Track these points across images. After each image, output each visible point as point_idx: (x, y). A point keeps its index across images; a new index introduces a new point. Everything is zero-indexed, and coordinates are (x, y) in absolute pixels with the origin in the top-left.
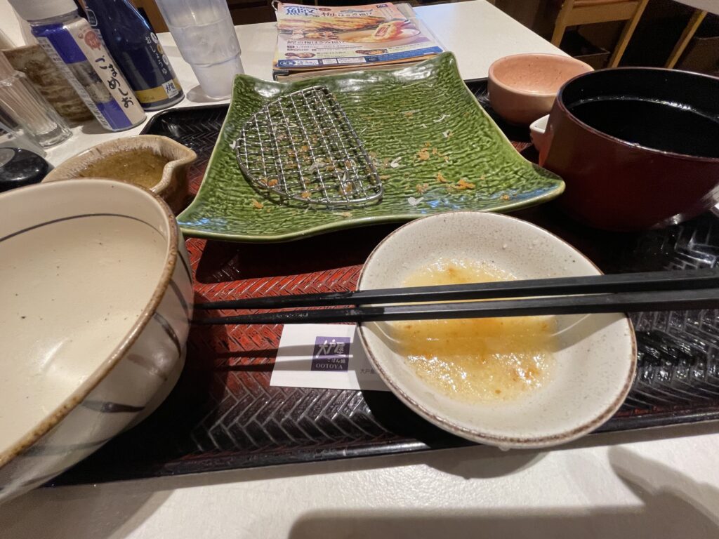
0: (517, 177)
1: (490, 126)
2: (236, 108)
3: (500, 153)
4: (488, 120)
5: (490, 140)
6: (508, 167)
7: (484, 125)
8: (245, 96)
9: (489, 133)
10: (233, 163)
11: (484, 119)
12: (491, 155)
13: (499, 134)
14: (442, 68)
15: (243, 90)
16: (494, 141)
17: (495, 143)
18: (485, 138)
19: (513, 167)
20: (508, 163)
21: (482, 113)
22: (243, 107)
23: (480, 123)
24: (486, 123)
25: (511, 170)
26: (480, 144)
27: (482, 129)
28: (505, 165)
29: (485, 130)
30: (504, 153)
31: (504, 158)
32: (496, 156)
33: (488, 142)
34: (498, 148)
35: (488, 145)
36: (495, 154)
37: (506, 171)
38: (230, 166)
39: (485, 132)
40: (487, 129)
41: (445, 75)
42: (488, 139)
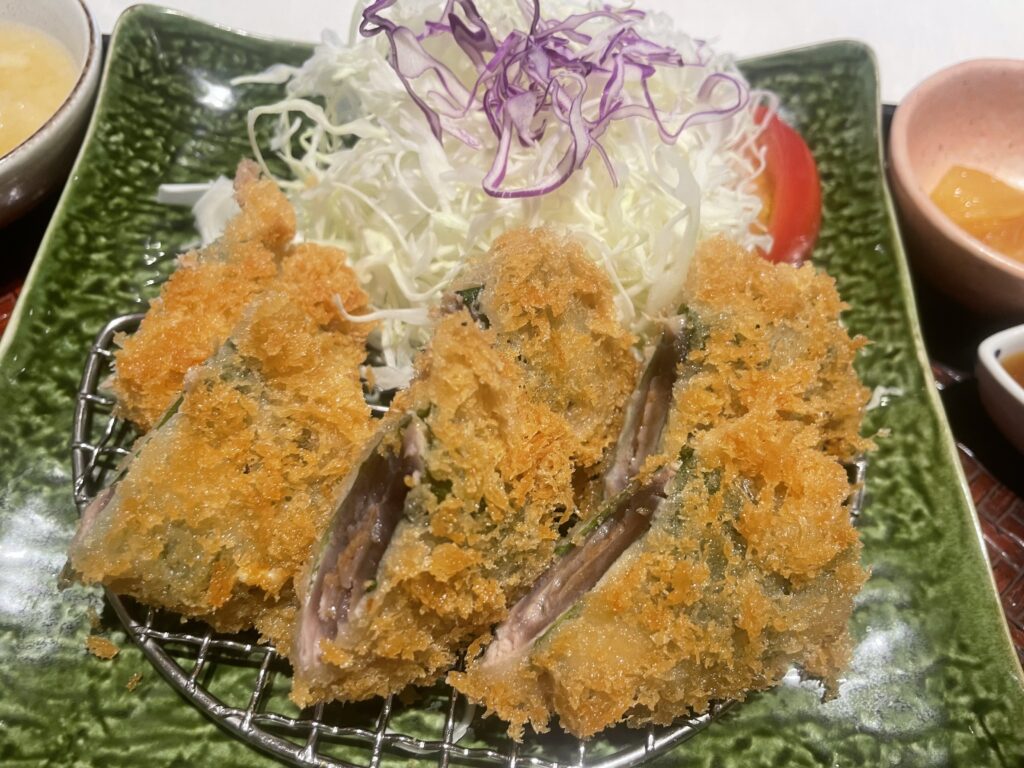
0: (980, 732)
1: (937, 455)
2: (105, 144)
3: (948, 587)
4: (935, 425)
5: (926, 511)
6: (959, 664)
7: (919, 435)
9: (928, 478)
10: (48, 431)
11: (923, 411)
12: (915, 579)
13: (958, 504)
14: (828, 94)
16: (938, 523)
17: (937, 535)
18: (908, 491)
19: (976, 675)
20: (963, 648)
21: (921, 381)
23: (907, 421)
24: (927, 432)
25: (968, 690)
26: (890, 511)
27: (910, 450)
28: (952, 654)
29: (915, 458)
30: (960, 594)
31: (955, 615)
32: (931, 592)
33: (917, 516)
34: (943, 563)
35: (915, 531)
36: (932, 582)
37: (951, 683)
39: (915, 470)
40: (923, 461)
41: (832, 122)
42: (919, 505)
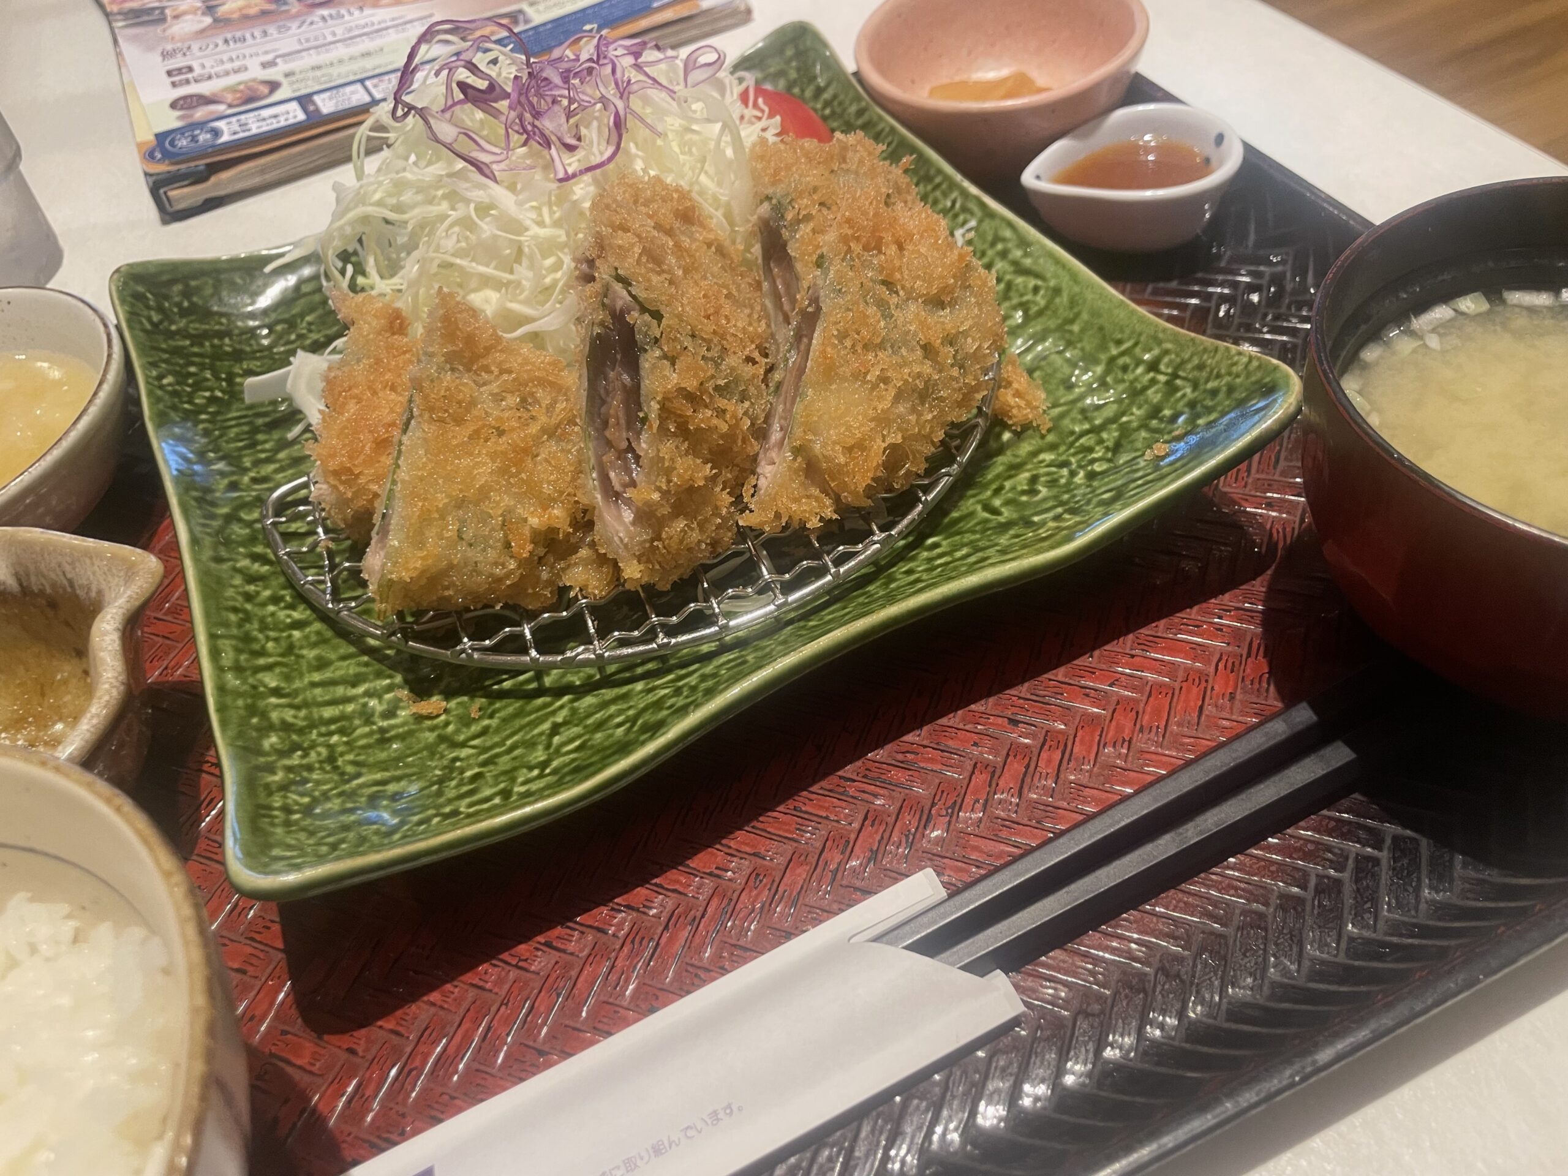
0: (1162, 378)
1: (1024, 243)
2: (161, 387)
3: (1085, 316)
4: (1010, 225)
5: (1040, 283)
6: (1123, 354)
7: (1004, 240)
8: (171, 335)
9: (1028, 262)
10: (267, 593)
11: (997, 222)
12: (1060, 328)
13: (1057, 261)
14: (793, 75)
15: (156, 318)
16: (1052, 283)
17: (1057, 291)
18: (1020, 280)
19: (1138, 350)
20: (1119, 342)
21: (983, 205)
22: (182, 377)
23: (990, 238)
24: (1008, 233)
25: (1139, 362)
26: (1015, 301)
27: (1004, 254)
28: (1114, 352)
29: (1011, 257)
30: (1095, 314)
31: (1101, 329)
32: (1076, 328)
33: (1036, 290)
34: (1073, 303)
35: (1041, 300)
36: (1071, 321)
37: (1125, 369)
38: (263, 605)
39: (1015, 263)
40: (1017, 253)
41: (808, 93)
42: (1032, 282)
